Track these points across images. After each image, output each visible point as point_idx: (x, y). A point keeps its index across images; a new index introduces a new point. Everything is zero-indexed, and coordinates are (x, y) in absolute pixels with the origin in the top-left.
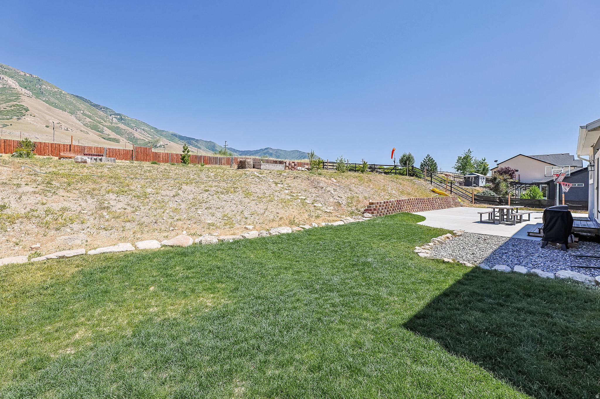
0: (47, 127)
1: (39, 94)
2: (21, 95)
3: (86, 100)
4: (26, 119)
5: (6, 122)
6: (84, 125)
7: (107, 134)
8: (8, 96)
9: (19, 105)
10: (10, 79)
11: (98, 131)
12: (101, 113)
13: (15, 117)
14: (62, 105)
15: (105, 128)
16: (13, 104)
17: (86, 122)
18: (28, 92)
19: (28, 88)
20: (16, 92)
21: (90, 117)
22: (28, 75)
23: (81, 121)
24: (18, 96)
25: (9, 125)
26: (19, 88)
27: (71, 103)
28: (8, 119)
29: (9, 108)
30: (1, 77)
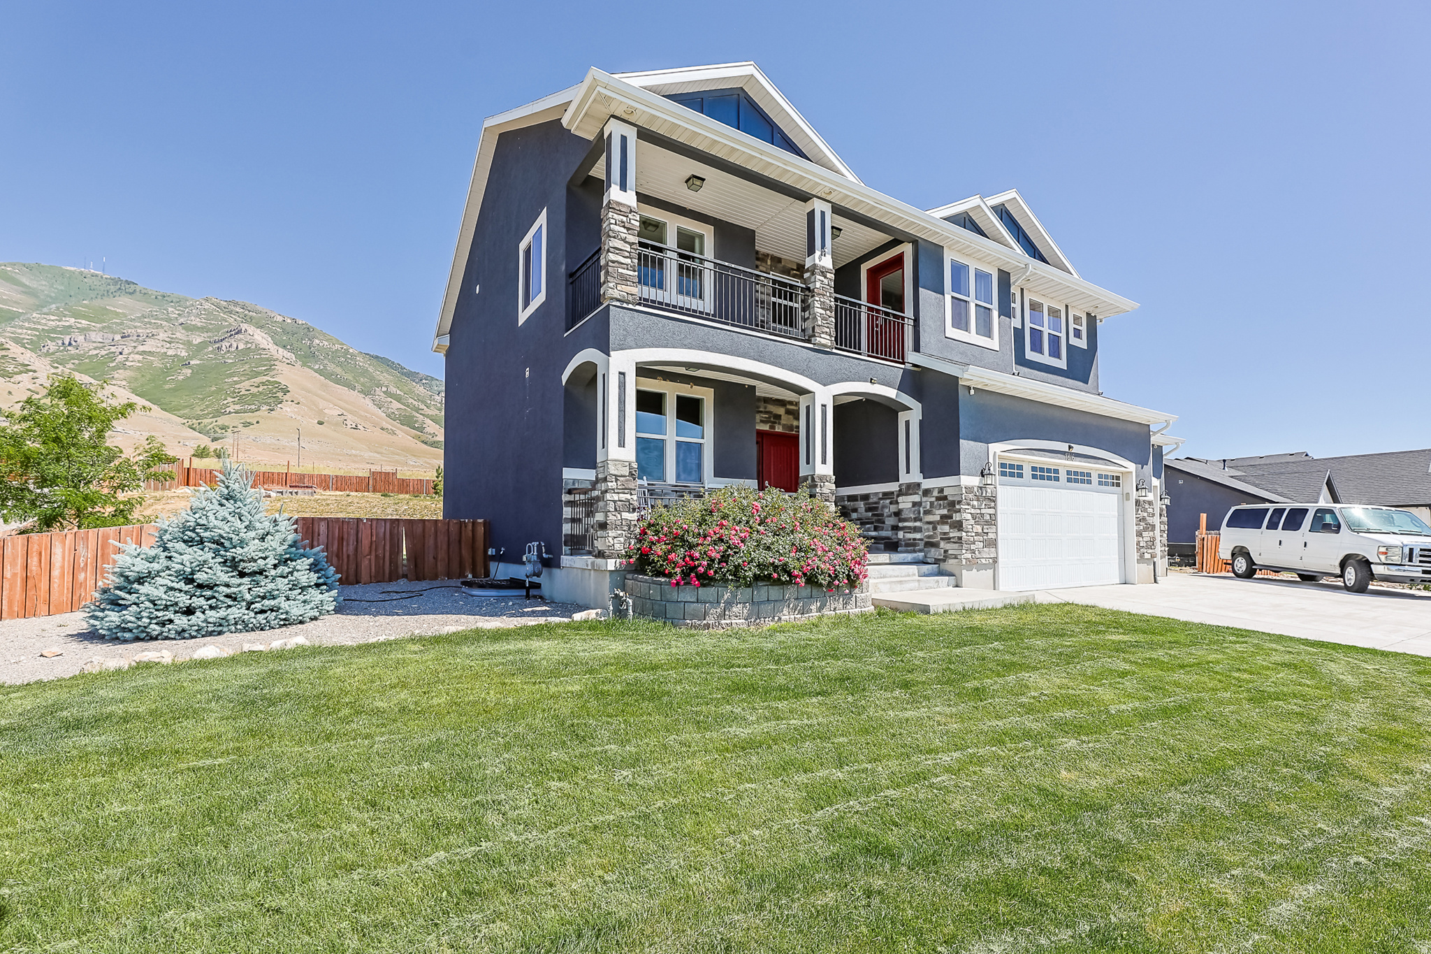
0: (320, 423)
1: (308, 357)
2: (276, 363)
3: (393, 363)
4: (284, 409)
5: (249, 417)
6: (388, 416)
7: (430, 434)
8: (253, 365)
9: (273, 382)
10: (258, 331)
11: (414, 428)
12: (420, 390)
13: (265, 407)
14: (349, 377)
15: (428, 421)
16: (261, 381)
18: (290, 354)
19: (289, 347)
20: (267, 356)
21: (399, 399)
22: (289, 321)
24: (270, 364)
25: (255, 423)
26: (273, 348)
27: (365, 372)
28: (252, 411)
29: (254, 390)
30: (243, 329)
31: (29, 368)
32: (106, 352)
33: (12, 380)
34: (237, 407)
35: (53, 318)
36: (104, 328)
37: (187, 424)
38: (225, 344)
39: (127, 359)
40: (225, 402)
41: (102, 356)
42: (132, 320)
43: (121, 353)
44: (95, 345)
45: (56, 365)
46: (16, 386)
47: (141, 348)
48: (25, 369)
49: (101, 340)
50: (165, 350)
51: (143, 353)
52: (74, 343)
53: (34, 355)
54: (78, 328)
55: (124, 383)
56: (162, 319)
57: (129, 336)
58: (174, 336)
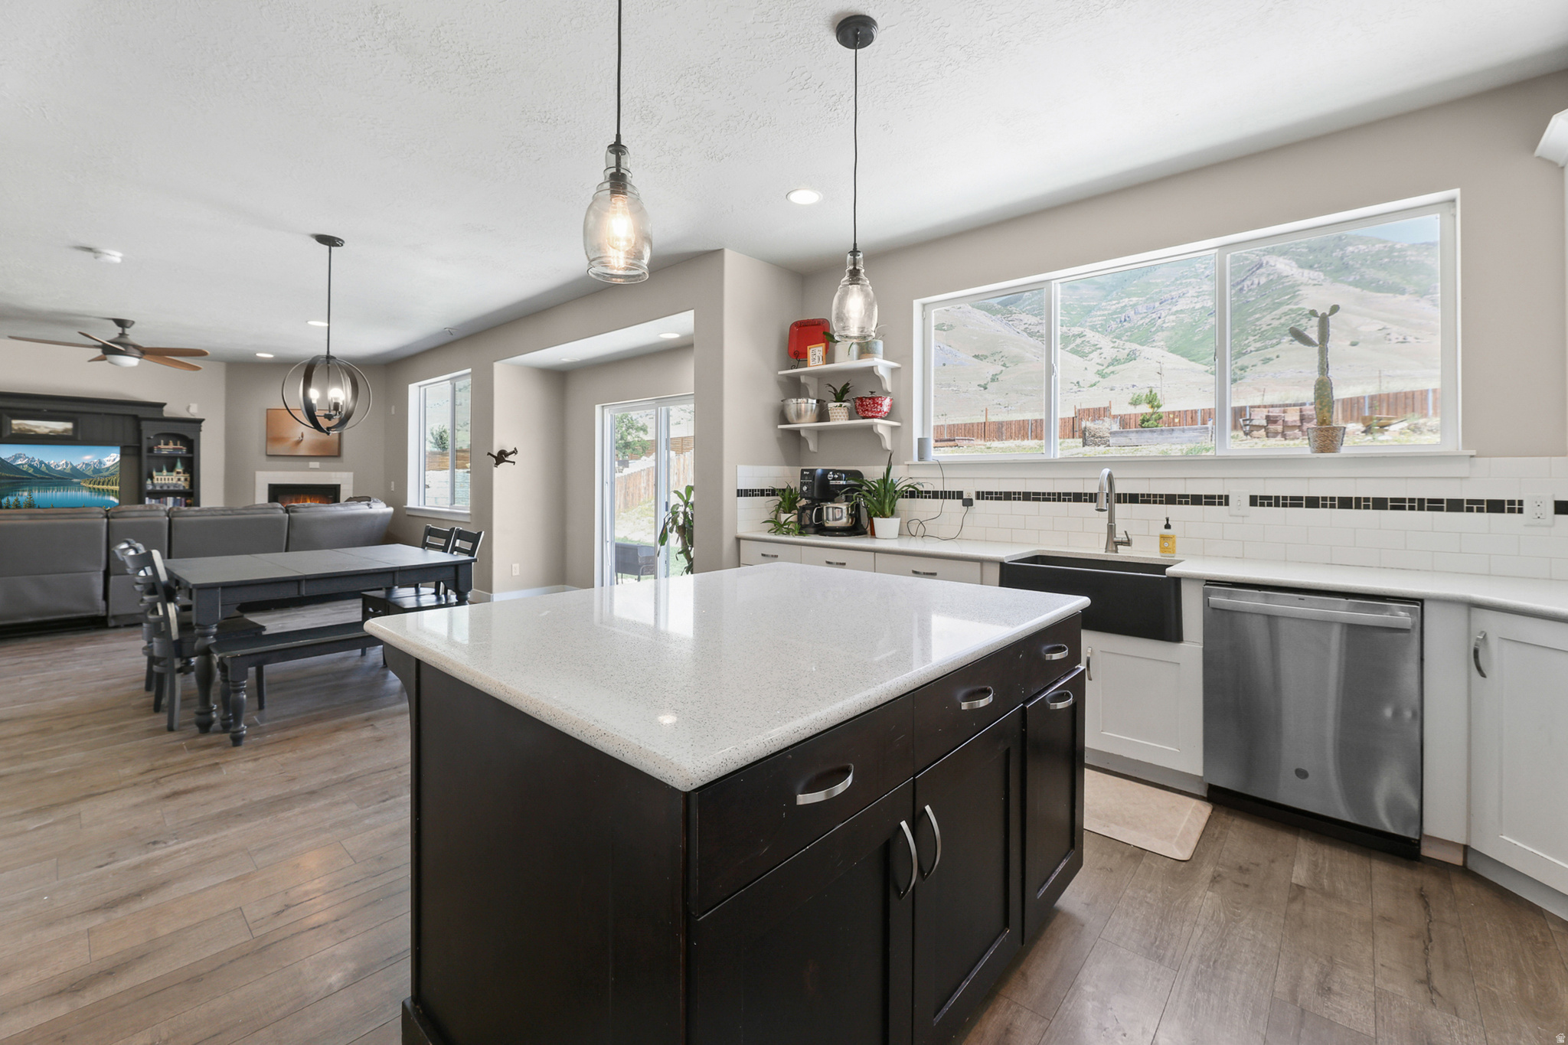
0: (1354, 344)
1: (1339, 270)
2: (1296, 288)
8: (1276, 296)
9: (1296, 310)
10: (1281, 259)
14: (1396, 280)
16: (1283, 312)
18: (1316, 273)
19: (1316, 266)
20: (1290, 283)
24: (1294, 290)
25: (1274, 357)
26: (1297, 273)
28: (1272, 346)
29: (1276, 323)
30: (1265, 262)
31: (1098, 346)
32: (1149, 320)
33: (1088, 358)
34: (1258, 345)
35: (1114, 302)
36: (1147, 299)
37: (1210, 371)
38: (1248, 282)
39: (1164, 322)
40: (1246, 342)
41: (1146, 324)
42: (1168, 286)
43: (1159, 318)
44: (1141, 316)
45: (1115, 340)
46: (1090, 363)
47: (1175, 309)
48: (1096, 347)
49: (1145, 311)
50: (1193, 305)
51: (1177, 312)
52: (1127, 319)
53: (1101, 335)
54: (1131, 306)
55: (1162, 343)
56: (1191, 277)
57: (1165, 301)
58: (1201, 290)
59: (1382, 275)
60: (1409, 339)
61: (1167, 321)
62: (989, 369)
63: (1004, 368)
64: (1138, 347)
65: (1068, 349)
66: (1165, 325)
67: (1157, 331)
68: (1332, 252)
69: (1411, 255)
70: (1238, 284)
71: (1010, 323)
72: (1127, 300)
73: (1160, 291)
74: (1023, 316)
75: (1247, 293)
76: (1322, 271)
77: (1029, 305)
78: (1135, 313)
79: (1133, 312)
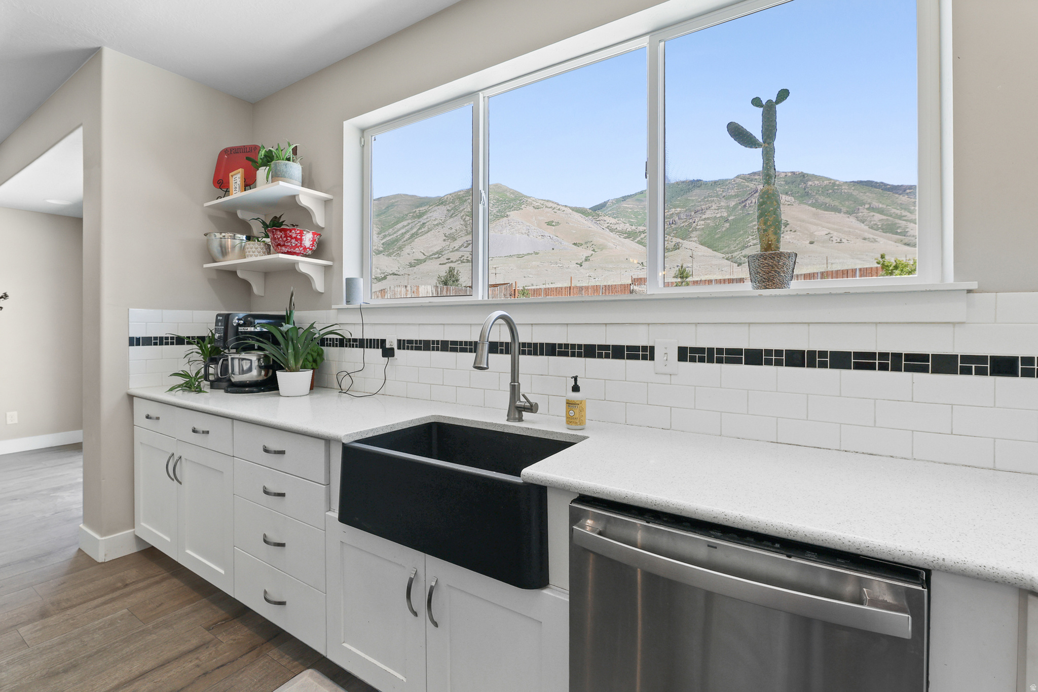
17: (875, 223)
23: (865, 223)
59: (828, 200)
60: (843, 240)
61: (699, 225)
62: (583, 253)
63: (593, 252)
64: (681, 241)
65: (636, 241)
66: (698, 227)
67: (693, 231)
68: (799, 185)
69: (845, 189)
70: (743, 202)
71: (598, 222)
72: (674, 210)
73: (695, 205)
74: (606, 218)
75: (748, 208)
76: (793, 196)
77: (610, 210)
78: (679, 219)
79: (677, 218)
